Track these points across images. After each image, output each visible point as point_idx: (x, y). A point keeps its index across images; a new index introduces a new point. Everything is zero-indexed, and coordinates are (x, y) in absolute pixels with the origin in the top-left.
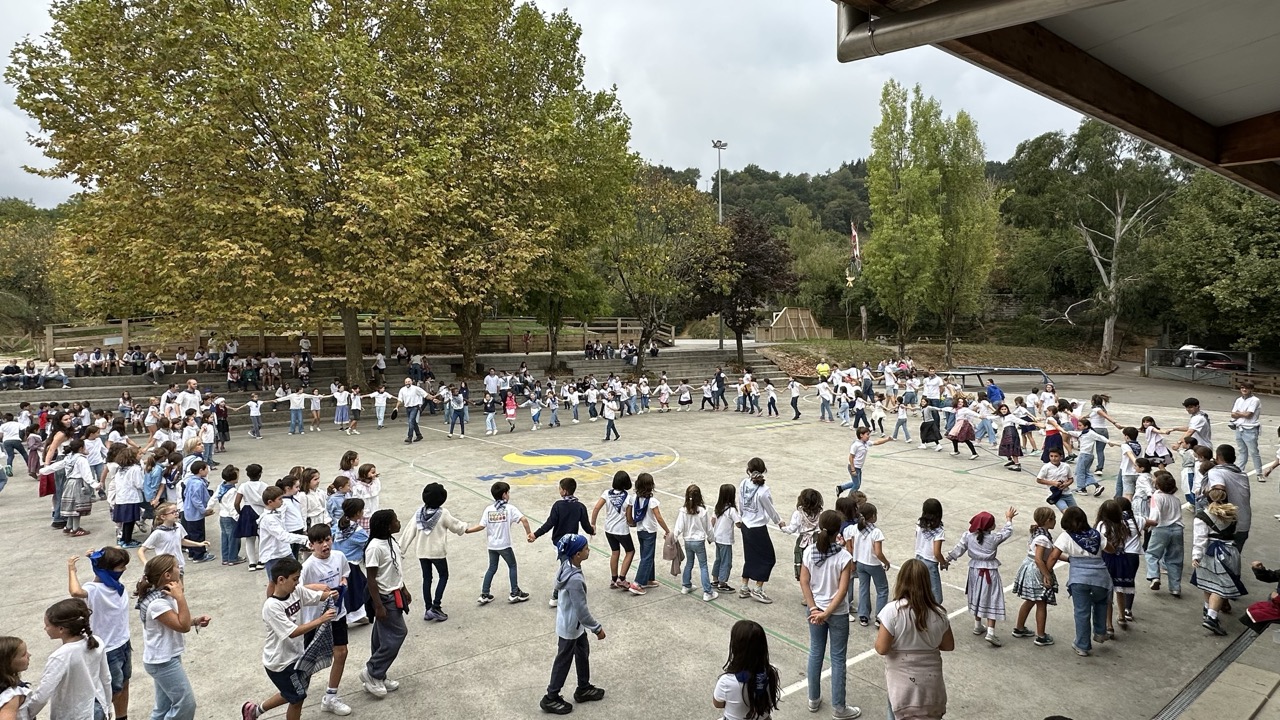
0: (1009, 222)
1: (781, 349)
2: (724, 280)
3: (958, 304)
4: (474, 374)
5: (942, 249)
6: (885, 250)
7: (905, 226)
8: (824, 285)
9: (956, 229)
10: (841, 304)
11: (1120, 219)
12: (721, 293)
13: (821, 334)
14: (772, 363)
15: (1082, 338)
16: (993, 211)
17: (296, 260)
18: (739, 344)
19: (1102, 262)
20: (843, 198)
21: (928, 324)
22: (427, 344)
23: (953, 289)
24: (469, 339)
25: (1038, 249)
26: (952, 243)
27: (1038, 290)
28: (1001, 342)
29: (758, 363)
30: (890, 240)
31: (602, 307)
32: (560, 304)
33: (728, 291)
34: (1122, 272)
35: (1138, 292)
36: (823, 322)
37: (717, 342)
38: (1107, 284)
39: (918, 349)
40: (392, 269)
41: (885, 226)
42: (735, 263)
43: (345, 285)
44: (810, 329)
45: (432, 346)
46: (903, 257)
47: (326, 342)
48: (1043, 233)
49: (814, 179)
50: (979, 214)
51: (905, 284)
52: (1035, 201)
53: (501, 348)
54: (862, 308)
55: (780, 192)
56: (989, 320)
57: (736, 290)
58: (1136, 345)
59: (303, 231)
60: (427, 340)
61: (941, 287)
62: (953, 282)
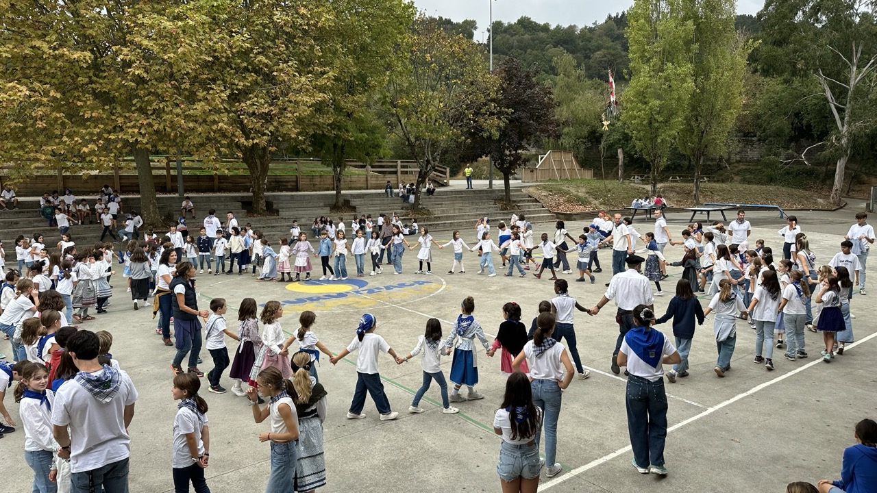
0: (755, 71)
1: (545, 188)
2: (493, 126)
3: (706, 146)
4: (264, 211)
5: (693, 95)
6: (642, 96)
7: (660, 74)
8: (585, 130)
9: (707, 78)
10: (601, 146)
11: (855, 68)
12: (490, 137)
13: (581, 175)
14: (536, 201)
15: (817, 177)
16: (741, 60)
17: (85, 102)
18: (507, 184)
19: (837, 108)
20: (608, 48)
21: (679, 165)
22: (219, 183)
23: (703, 133)
24: (258, 178)
25: (781, 95)
26: (703, 90)
27: (779, 133)
28: (744, 181)
29: (524, 201)
30: (647, 87)
31: (382, 150)
32: (343, 147)
33: (496, 135)
34: (854, 117)
35: (867, 135)
36: (584, 163)
37: (487, 182)
38: (840, 128)
39: (670, 187)
40: (178, 110)
41: (642, 74)
42: (503, 109)
43: (134, 127)
44: (571, 170)
45: (224, 185)
46: (658, 102)
47: (123, 181)
48: (786, 81)
49: (582, 31)
50: (728, 62)
51: (657, 129)
52: (780, 51)
53: (289, 187)
54: (620, 151)
55: (550, 43)
56: (734, 161)
57: (504, 134)
58: (864, 184)
59: (91, 74)
60: (219, 179)
61: (691, 130)
62: (702, 126)
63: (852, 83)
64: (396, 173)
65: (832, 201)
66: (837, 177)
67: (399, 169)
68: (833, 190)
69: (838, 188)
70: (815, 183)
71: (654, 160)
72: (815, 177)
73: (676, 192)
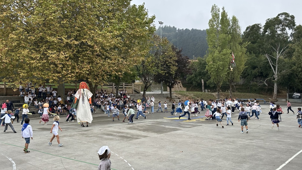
7: (221, 53)
11: (278, 52)
14: (179, 98)
18: (171, 92)
19: (273, 65)
29: (175, 98)
38: (275, 73)
44: (181, 88)
48: (256, 56)
51: (220, 72)
54: (202, 80)
63: (278, 57)
64: (122, 88)
65: (274, 98)
66: (275, 90)
67: (124, 86)
68: (274, 95)
69: (276, 94)
70: (264, 93)
71: (218, 83)
72: (264, 91)
73: (223, 95)
